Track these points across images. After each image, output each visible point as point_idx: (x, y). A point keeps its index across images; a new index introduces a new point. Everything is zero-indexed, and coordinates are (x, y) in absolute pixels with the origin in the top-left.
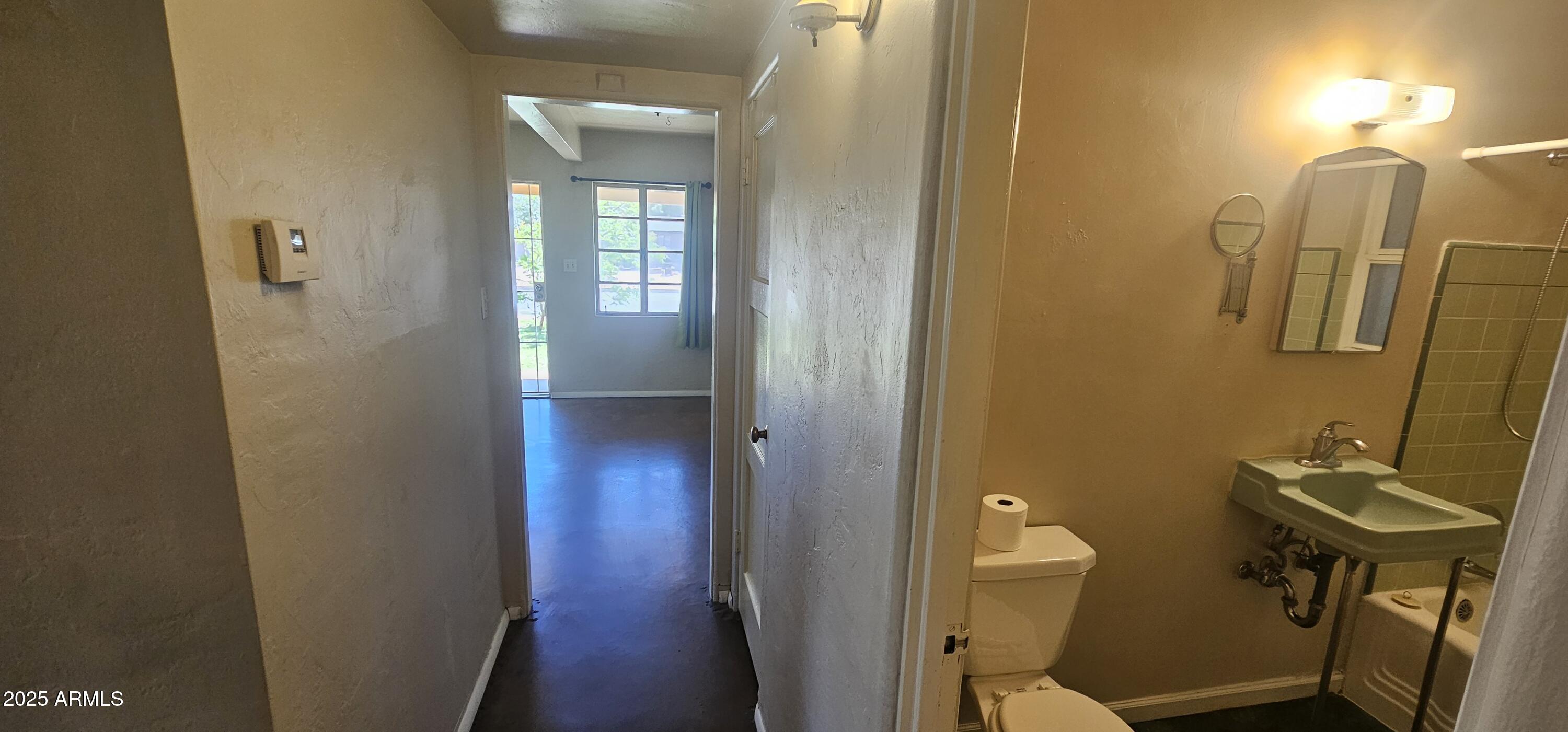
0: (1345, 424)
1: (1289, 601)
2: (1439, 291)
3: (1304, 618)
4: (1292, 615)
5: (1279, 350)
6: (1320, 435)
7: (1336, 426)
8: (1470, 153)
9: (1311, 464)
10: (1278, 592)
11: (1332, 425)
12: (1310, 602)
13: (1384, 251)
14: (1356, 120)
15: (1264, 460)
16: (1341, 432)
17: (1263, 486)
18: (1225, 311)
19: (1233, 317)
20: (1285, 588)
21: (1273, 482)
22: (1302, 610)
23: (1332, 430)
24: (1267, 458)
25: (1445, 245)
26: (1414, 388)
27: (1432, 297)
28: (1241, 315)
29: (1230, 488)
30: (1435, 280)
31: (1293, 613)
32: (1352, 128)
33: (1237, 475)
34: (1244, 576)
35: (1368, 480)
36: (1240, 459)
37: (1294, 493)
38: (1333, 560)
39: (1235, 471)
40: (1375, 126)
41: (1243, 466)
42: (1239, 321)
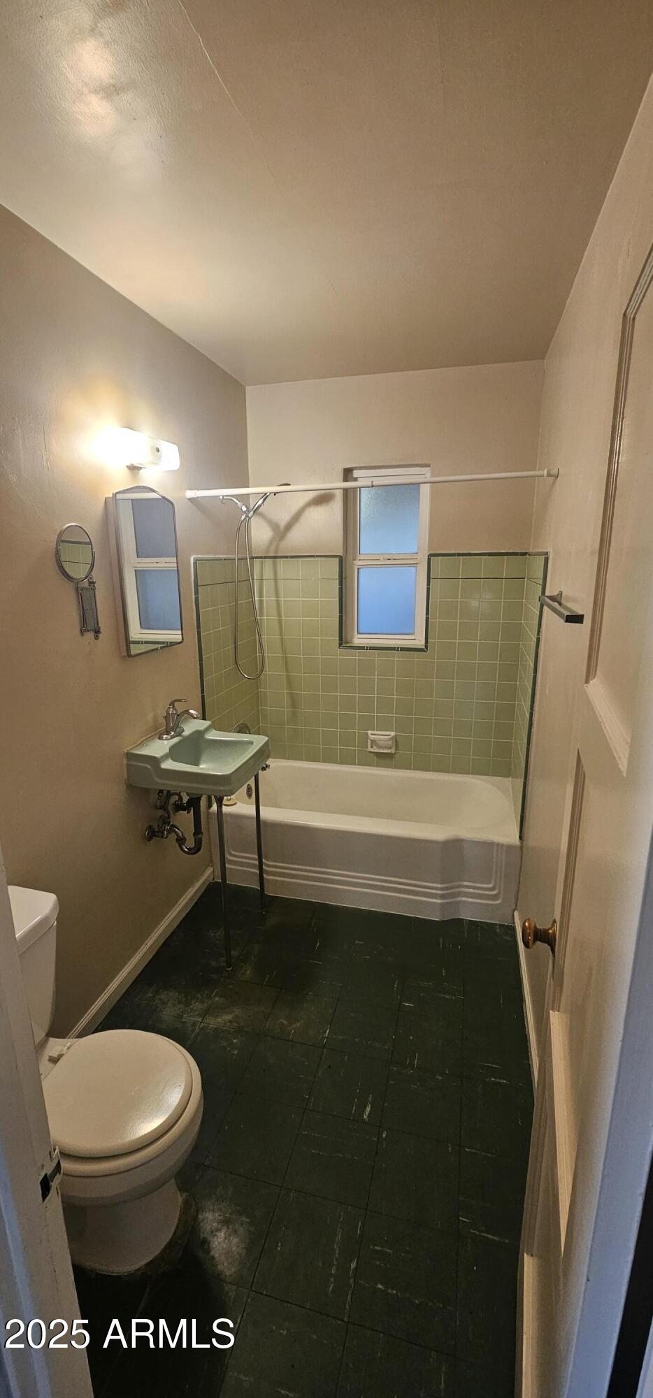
0: (180, 700)
1: (181, 841)
2: (197, 593)
3: (193, 848)
4: (186, 850)
5: (129, 655)
6: (168, 714)
7: (176, 704)
8: (191, 494)
9: (169, 737)
10: (173, 837)
11: (172, 704)
12: (194, 834)
13: (139, 560)
14: (129, 464)
15: (141, 744)
16: (180, 707)
17: (149, 767)
18: (85, 631)
19: (91, 635)
20: (176, 832)
21: (155, 761)
22: (190, 843)
23: (174, 707)
24: (142, 742)
25: (192, 559)
26: (199, 661)
27: (194, 597)
28: (97, 632)
29: (126, 777)
30: (193, 584)
31: (187, 848)
32: (127, 469)
33: (128, 765)
34: (150, 839)
35: (199, 734)
36: (126, 751)
37: (169, 765)
38: (199, 799)
39: (125, 762)
40: (141, 468)
41: (130, 756)
42: (97, 638)
